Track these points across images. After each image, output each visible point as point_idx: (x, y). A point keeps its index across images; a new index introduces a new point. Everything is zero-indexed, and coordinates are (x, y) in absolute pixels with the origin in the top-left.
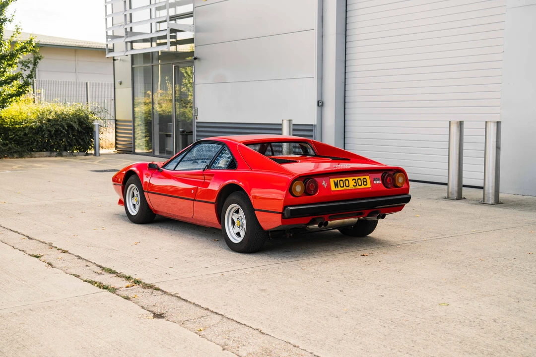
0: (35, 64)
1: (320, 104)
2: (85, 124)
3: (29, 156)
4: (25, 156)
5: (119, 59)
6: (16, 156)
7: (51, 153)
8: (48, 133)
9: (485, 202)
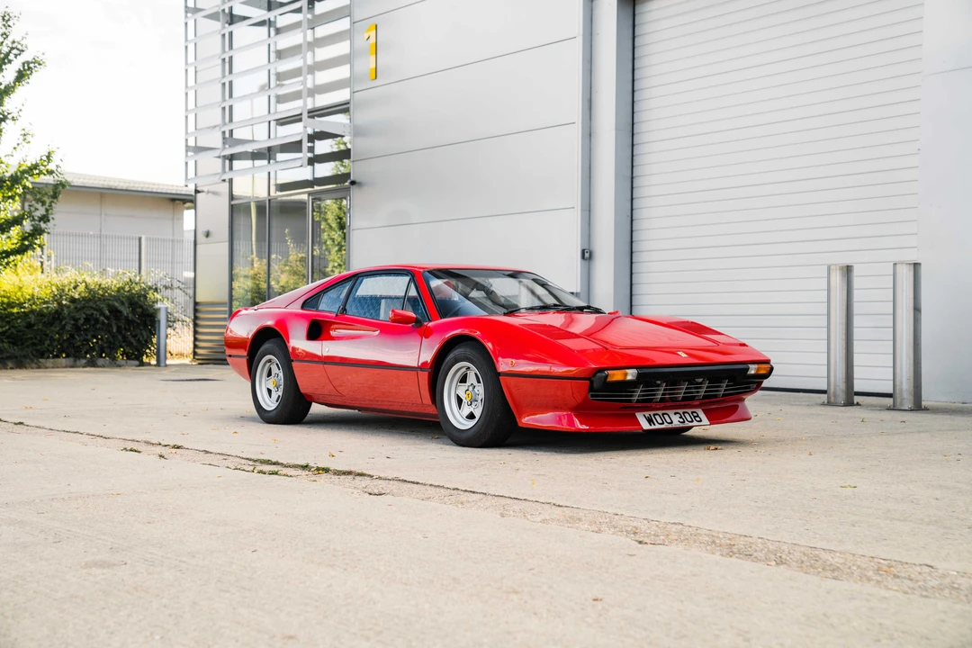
0: (55, 196)
1: (587, 255)
2: (141, 307)
3: (34, 365)
4: (27, 365)
5: (205, 189)
6: (10, 365)
7: (75, 361)
8: (73, 322)
9: (898, 407)
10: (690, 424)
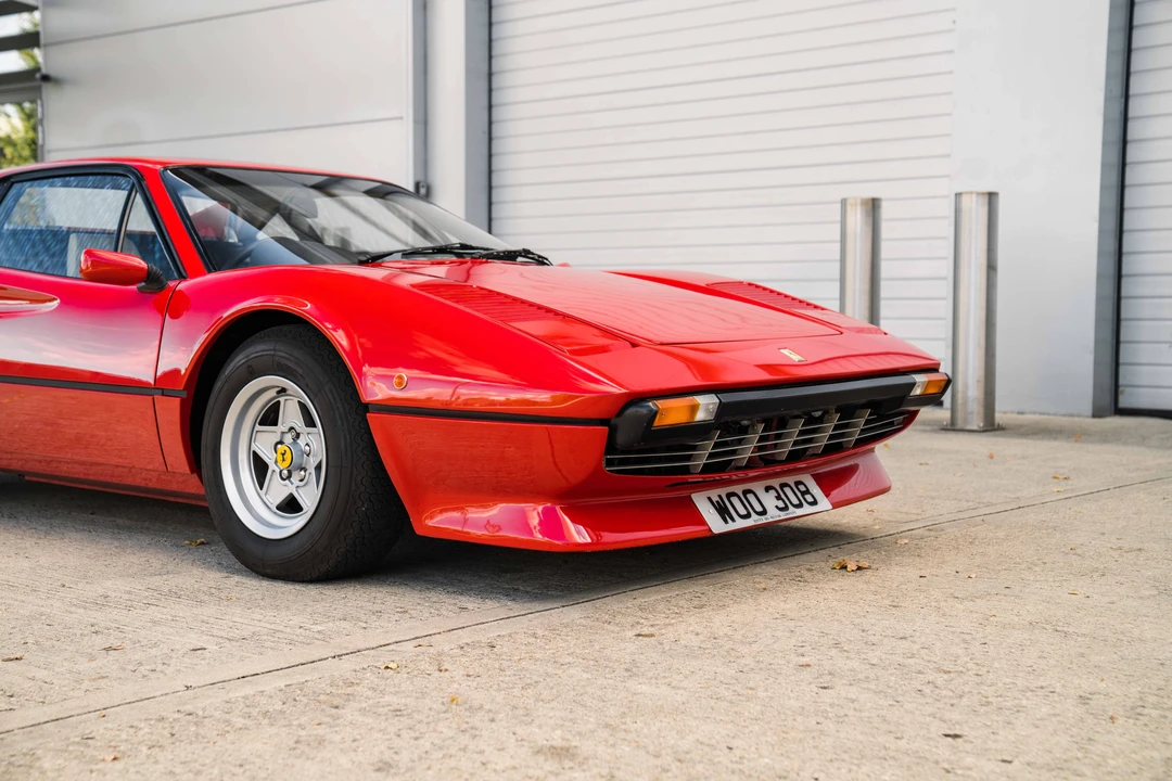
1: (422, 190)
9: (959, 426)
10: (799, 512)
